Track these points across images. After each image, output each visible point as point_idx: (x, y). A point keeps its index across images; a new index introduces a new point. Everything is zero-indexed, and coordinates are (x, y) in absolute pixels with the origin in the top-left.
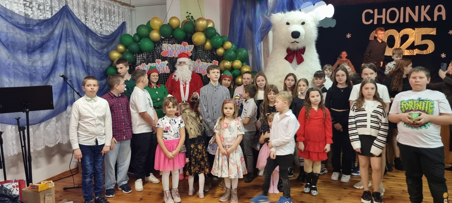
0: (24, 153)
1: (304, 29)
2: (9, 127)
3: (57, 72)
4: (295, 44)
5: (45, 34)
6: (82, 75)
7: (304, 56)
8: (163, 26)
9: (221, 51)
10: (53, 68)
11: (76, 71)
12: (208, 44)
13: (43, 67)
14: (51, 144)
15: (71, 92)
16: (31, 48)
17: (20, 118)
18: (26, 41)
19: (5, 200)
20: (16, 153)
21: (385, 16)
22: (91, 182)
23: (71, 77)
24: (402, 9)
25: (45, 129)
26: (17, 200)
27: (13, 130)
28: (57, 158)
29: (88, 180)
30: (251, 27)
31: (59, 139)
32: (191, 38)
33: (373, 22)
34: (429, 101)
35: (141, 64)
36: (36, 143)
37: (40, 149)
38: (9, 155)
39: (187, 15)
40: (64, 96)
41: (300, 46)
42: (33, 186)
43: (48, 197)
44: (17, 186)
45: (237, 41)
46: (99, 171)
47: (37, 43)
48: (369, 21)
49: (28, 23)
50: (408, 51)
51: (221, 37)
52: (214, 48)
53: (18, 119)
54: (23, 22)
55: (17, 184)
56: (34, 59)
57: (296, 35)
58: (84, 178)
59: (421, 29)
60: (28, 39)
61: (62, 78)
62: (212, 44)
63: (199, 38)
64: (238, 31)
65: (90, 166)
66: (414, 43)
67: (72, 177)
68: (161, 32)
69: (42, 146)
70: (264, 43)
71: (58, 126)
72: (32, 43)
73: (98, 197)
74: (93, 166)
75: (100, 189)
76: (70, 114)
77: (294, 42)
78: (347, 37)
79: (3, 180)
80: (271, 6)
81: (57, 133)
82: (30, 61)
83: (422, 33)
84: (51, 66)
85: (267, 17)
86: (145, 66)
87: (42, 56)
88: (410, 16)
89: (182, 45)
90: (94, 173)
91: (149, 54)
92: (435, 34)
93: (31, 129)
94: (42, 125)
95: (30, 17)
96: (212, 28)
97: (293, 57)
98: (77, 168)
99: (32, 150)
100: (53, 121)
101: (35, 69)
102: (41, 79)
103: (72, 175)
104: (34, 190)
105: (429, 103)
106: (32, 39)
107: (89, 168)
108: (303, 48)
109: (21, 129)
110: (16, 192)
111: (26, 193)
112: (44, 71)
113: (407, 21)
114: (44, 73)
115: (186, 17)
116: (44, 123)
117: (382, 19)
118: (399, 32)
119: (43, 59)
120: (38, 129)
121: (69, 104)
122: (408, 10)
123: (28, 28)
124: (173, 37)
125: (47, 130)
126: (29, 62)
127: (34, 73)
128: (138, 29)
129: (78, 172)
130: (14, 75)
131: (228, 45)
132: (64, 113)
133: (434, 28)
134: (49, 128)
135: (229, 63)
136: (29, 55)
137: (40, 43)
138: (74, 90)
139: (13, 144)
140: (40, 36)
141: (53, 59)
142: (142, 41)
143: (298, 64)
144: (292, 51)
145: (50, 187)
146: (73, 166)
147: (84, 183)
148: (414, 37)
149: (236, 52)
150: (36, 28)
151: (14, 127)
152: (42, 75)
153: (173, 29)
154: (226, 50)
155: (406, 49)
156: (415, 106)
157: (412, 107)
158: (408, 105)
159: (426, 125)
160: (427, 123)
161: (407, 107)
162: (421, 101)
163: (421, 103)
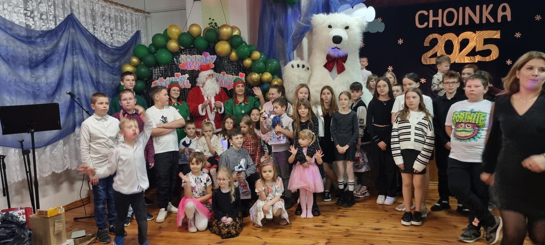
0: (29, 180)
1: (348, 34)
2: (12, 150)
3: (63, 89)
4: (336, 50)
5: (49, 47)
6: (91, 91)
7: (345, 65)
8: (182, 35)
9: (248, 62)
10: (59, 85)
11: (84, 88)
12: (234, 54)
13: (47, 84)
14: (59, 170)
15: (79, 112)
16: (33, 63)
17: (24, 140)
18: (28, 55)
19: (11, 227)
20: (20, 179)
21: (441, 18)
22: (104, 208)
23: (79, 94)
24: (461, 9)
25: (51, 153)
26: (25, 227)
27: (17, 154)
28: (65, 185)
29: (101, 206)
30: (283, 33)
31: (68, 165)
32: (214, 48)
33: (428, 24)
34: (481, 113)
35: (158, 78)
36: (42, 169)
37: (47, 175)
38: (13, 182)
39: (210, 21)
40: (71, 116)
41: (341, 53)
42: (41, 212)
43: (58, 224)
44: (23, 214)
45: (267, 50)
47: (40, 57)
48: (423, 24)
49: (29, 35)
50: (469, 58)
51: (249, 46)
52: (241, 59)
53: (21, 142)
54: (24, 33)
55: (24, 211)
56: (37, 74)
57: (337, 40)
58: (97, 204)
59: (483, 31)
60: (30, 52)
61: (69, 95)
62: (237, 54)
63: (223, 47)
64: (268, 38)
65: (102, 191)
66: (475, 48)
67: (83, 207)
68: (180, 41)
69: (48, 172)
70: (297, 52)
71: (66, 150)
72: (34, 57)
73: (112, 226)
74: (106, 191)
75: (114, 216)
76: (79, 136)
77: (335, 48)
78: (399, 43)
79: (7, 208)
80: (304, 9)
81: (65, 157)
82: (34, 77)
83: (484, 37)
84: (56, 82)
85: (300, 23)
86: (162, 81)
87: (45, 71)
88: (470, 17)
89: (203, 56)
90: (108, 199)
91: (167, 67)
92: (499, 38)
93: (36, 153)
94: (48, 148)
95: (32, 28)
96: (238, 36)
97: (334, 65)
98: (88, 198)
99: (38, 177)
100: (60, 144)
101: (39, 86)
102: (46, 97)
103: (84, 205)
104: (42, 216)
105: (480, 115)
106: (35, 52)
107: (101, 193)
108: (345, 55)
109: (25, 152)
110: (22, 218)
111: (32, 219)
112: (49, 88)
113: (467, 23)
114: (48, 90)
115: (209, 24)
116: (50, 146)
117: (438, 21)
118: (458, 36)
119: (47, 75)
120: (44, 152)
121: (78, 126)
122: (468, 10)
123: (30, 40)
124: (194, 47)
125: (53, 154)
126: (31, 78)
127: (38, 90)
128: (153, 38)
129: (90, 202)
130: (16, 93)
131: (256, 55)
132: (72, 135)
133: (498, 30)
134: (56, 152)
135: (257, 75)
136: (32, 70)
137: (43, 57)
138: (83, 109)
139: (16, 170)
140: (43, 49)
141: (58, 74)
142: (158, 51)
143: (338, 74)
144: (333, 58)
145: (60, 213)
146: (84, 196)
147: (96, 210)
148: (476, 41)
149: (265, 63)
150: (39, 40)
151: (17, 151)
152: (47, 92)
153: (193, 38)
154: (254, 61)
155: (466, 56)
156: (466, 118)
157: (463, 119)
158: (459, 117)
159: (475, 137)
160: (476, 135)
161: (458, 119)
162: (472, 113)
163: (472, 115)
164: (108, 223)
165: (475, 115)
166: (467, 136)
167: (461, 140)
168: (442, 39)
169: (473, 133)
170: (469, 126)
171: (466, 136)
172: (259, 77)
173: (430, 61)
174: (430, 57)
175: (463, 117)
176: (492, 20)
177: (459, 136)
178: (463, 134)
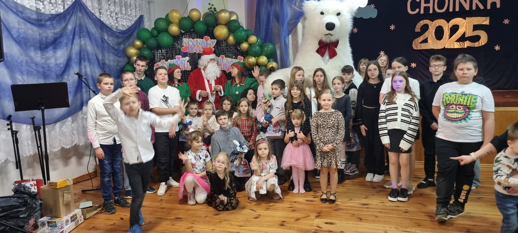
0: (40, 154)
1: (339, 20)
2: (24, 126)
3: (71, 70)
4: (329, 37)
5: (58, 29)
6: (98, 72)
7: (337, 50)
8: (182, 19)
9: (245, 46)
10: (68, 65)
11: (91, 69)
12: (231, 38)
13: (56, 64)
14: (68, 145)
15: (86, 92)
16: (43, 44)
17: (35, 117)
18: (38, 37)
19: (24, 197)
20: (32, 153)
21: (433, 4)
22: (109, 181)
23: (86, 75)
25: (60, 129)
26: (36, 197)
27: (28, 130)
28: (73, 160)
29: (107, 179)
30: (279, 18)
31: (76, 141)
32: (213, 31)
33: (420, 11)
34: (472, 96)
35: (160, 60)
36: (52, 144)
37: (56, 150)
38: (25, 156)
39: (209, 6)
40: (79, 96)
41: (333, 39)
42: (51, 183)
43: (67, 195)
44: (35, 185)
45: (263, 33)
46: (117, 170)
47: (50, 39)
48: (415, 10)
49: (39, 18)
50: (458, 43)
51: (246, 31)
52: (238, 43)
53: (33, 119)
54: (34, 16)
55: (35, 183)
56: (47, 56)
57: (330, 26)
58: (103, 177)
59: (473, 18)
60: (40, 34)
61: (76, 75)
62: (235, 38)
63: (221, 31)
64: (265, 23)
65: (108, 165)
66: (464, 34)
67: (91, 180)
68: (180, 25)
69: (58, 147)
70: (292, 37)
71: (74, 127)
72: (44, 39)
73: (117, 198)
74: (111, 165)
75: (119, 189)
76: (86, 114)
77: (328, 34)
78: (390, 29)
79: (20, 179)
81: (73, 134)
83: (473, 23)
84: (65, 63)
85: (296, 8)
86: (164, 63)
87: (55, 52)
88: (460, 4)
89: (204, 40)
90: (113, 173)
91: (168, 50)
92: (488, 24)
93: (46, 129)
94: (58, 125)
95: (42, 12)
96: (236, 21)
97: (326, 50)
98: (95, 172)
99: (48, 151)
100: (69, 121)
101: (49, 67)
102: (55, 77)
103: (91, 179)
104: (52, 187)
105: (472, 97)
106: (45, 34)
107: (107, 167)
108: (337, 41)
109: (36, 128)
110: (34, 189)
111: (44, 191)
112: (58, 69)
113: (457, 9)
114: (57, 70)
115: (209, 9)
116: (59, 123)
117: (429, 7)
118: (448, 22)
119: (57, 56)
120: (54, 129)
123: (40, 23)
124: (194, 31)
125: (63, 130)
126: (42, 59)
127: (48, 70)
128: (156, 22)
129: (97, 176)
130: (27, 73)
131: (253, 39)
132: (80, 113)
133: (487, 17)
134: (64, 128)
135: (253, 59)
136: (42, 52)
137: (52, 39)
138: (90, 88)
139: (28, 144)
140: (52, 31)
141: (66, 56)
142: (160, 35)
143: (330, 59)
144: (325, 43)
145: (68, 184)
146: (91, 170)
147: (102, 182)
148: (465, 27)
149: (262, 47)
150: (48, 23)
151: (29, 127)
152: (56, 73)
153: (193, 22)
154: (250, 45)
155: (456, 41)
156: (457, 99)
157: (454, 101)
158: (450, 99)
159: (466, 119)
160: (467, 117)
161: (448, 100)
162: (463, 95)
163: (463, 97)
164: (113, 195)
165: (466, 97)
166: (459, 118)
167: (452, 121)
168: (433, 25)
169: (465, 114)
170: (460, 108)
171: (457, 117)
172: (256, 61)
173: (421, 47)
174: (421, 43)
175: (454, 98)
176: (482, 7)
177: (450, 117)
178: (455, 116)
